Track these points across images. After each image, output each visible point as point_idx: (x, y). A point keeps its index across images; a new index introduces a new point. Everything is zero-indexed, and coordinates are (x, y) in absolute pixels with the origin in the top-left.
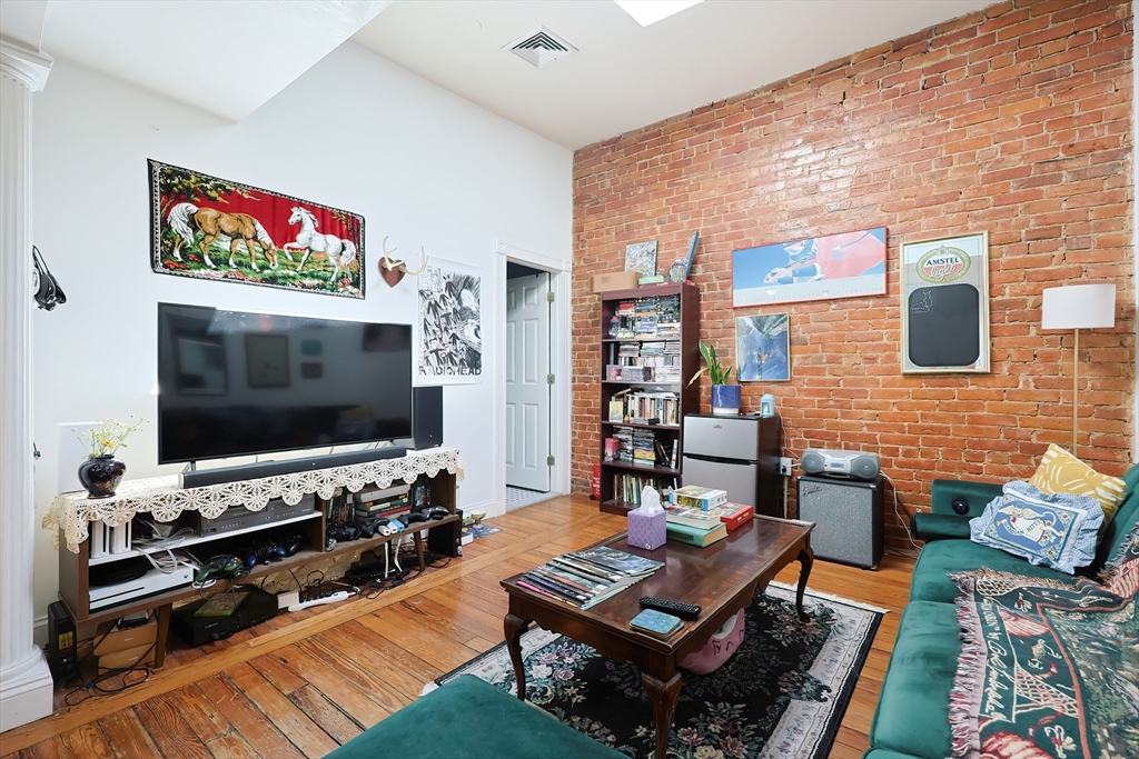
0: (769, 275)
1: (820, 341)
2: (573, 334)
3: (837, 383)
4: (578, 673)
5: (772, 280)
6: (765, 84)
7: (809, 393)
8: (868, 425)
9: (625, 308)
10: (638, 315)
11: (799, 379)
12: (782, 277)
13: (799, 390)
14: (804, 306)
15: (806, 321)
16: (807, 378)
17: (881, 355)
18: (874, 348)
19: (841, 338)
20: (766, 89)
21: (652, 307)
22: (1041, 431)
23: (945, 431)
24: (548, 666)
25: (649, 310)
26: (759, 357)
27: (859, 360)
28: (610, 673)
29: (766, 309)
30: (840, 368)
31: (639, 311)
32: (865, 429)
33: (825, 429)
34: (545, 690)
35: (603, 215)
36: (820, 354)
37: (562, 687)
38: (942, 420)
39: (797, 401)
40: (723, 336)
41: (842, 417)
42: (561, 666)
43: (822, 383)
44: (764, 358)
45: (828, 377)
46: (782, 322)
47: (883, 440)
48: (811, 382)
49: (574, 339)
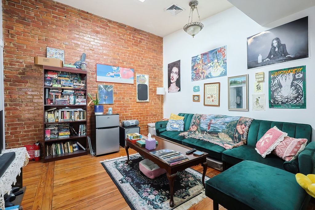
0: (108, 74)
1: (120, 93)
2: (4, 81)
3: (124, 104)
5: (108, 75)
6: (106, 18)
7: (118, 107)
8: (130, 114)
9: (51, 74)
10: (59, 78)
11: (115, 103)
12: (111, 75)
13: (115, 106)
14: (116, 84)
15: (117, 88)
16: (117, 103)
17: (133, 98)
18: (131, 96)
19: (124, 93)
20: (106, 19)
21: (67, 76)
22: (155, 112)
23: (143, 113)
25: (65, 77)
26: (105, 97)
27: (129, 99)
29: (107, 83)
30: (124, 100)
31: (59, 77)
32: (130, 115)
33: (121, 116)
35: (29, 27)
36: (120, 97)
38: (142, 111)
39: (115, 109)
40: (93, 90)
41: (125, 113)
43: (121, 104)
44: (106, 97)
45: (122, 103)
46: (112, 88)
47: (133, 117)
48: (118, 104)
49: (5, 84)
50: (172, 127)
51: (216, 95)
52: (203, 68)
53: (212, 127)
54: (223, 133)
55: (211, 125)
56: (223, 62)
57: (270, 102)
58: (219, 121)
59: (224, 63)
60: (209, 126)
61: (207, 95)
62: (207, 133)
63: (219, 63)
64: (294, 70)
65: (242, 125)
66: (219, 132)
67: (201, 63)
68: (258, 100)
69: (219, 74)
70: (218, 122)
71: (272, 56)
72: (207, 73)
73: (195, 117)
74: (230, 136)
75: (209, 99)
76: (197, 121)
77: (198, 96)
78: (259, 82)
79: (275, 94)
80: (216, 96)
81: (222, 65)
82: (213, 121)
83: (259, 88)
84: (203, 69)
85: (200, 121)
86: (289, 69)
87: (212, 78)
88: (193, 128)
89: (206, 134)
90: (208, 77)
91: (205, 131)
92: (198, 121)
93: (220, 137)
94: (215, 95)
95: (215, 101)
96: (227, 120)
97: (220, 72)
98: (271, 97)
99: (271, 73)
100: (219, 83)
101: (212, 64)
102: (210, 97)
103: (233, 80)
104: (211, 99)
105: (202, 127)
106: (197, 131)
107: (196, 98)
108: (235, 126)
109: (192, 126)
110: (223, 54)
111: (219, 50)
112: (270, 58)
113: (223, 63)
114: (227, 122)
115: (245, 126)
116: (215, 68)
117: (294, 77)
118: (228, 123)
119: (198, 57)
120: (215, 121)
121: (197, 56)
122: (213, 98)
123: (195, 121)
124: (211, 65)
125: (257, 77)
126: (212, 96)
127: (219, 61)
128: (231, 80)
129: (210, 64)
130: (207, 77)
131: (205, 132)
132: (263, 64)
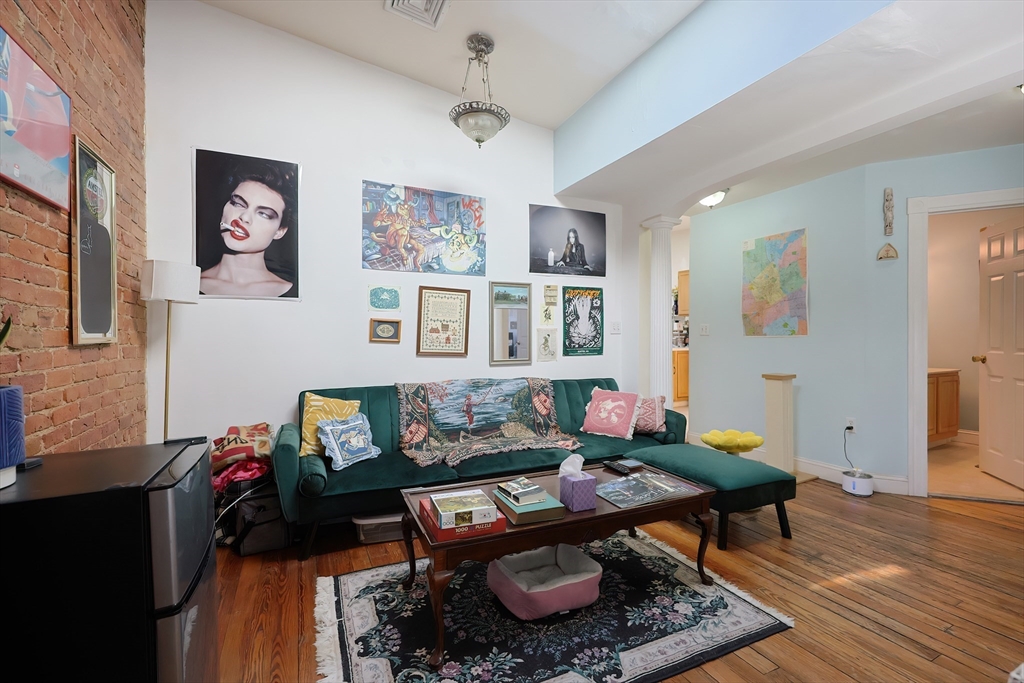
4: (652, 599)
24: (677, 612)
28: (624, 592)
34: (681, 593)
37: (667, 592)
42: (665, 607)
50: (348, 451)
51: (458, 323)
52: (415, 235)
53: (479, 414)
54: (513, 424)
55: (474, 410)
56: (476, 237)
57: (564, 343)
58: (490, 395)
59: (478, 242)
60: (468, 412)
61: (429, 322)
62: (469, 435)
63: (467, 238)
64: (592, 292)
65: (538, 394)
66: (502, 422)
67: (407, 217)
68: (546, 340)
69: (465, 267)
70: (490, 398)
71: (568, 260)
72: (427, 253)
73: (407, 395)
74: (529, 426)
75: (435, 335)
76: (421, 406)
77: (396, 324)
78: (547, 304)
79: (572, 329)
80: (457, 328)
81: (473, 244)
82: (475, 399)
83: (548, 316)
84: (411, 238)
85: (429, 404)
86: (587, 289)
87: (444, 272)
88: (411, 432)
89: (465, 437)
90: (430, 267)
91: (462, 429)
92: (424, 406)
93: (506, 434)
94: (456, 325)
95: (455, 340)
96: (507, 388)
97: (469, 264)
98: (567, 335)
99: (565, 289)
100: (468, 292)
101: (447, 232)
102: (440, 329)
103: (502, 290)
104: (443, 336)
105: (446, 421)
106: (431, 439)
107: (384, 332)
108: (529, 399)
109: (408, 426)
110: (476, 218)
111: (467, 200)
112: (565, 262)
113: (475, 241)
114: (508, 393)
115: (547, 395)
116: (456, 247)
117: (592, 304)
118: (512, 395)
119: (392, 190)
120: (481, 397)
121: (389, 187)
122: (449, 333)
123: (410, 407)
124: (443, 235)
125: (549, 293)
126: (445, 327)
127: (465, 232)
128: (497, 289)
129: (438, 229)
130: (426, 267)
131: (462, 433)
132: (556, 270)
